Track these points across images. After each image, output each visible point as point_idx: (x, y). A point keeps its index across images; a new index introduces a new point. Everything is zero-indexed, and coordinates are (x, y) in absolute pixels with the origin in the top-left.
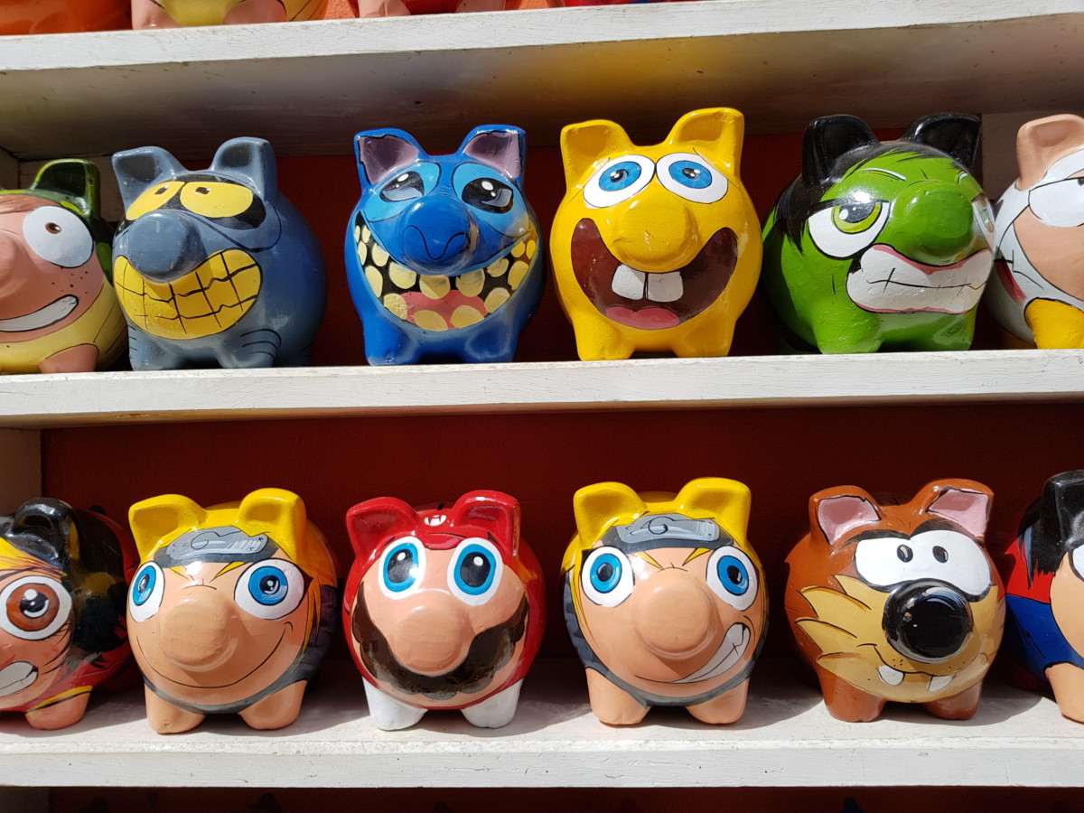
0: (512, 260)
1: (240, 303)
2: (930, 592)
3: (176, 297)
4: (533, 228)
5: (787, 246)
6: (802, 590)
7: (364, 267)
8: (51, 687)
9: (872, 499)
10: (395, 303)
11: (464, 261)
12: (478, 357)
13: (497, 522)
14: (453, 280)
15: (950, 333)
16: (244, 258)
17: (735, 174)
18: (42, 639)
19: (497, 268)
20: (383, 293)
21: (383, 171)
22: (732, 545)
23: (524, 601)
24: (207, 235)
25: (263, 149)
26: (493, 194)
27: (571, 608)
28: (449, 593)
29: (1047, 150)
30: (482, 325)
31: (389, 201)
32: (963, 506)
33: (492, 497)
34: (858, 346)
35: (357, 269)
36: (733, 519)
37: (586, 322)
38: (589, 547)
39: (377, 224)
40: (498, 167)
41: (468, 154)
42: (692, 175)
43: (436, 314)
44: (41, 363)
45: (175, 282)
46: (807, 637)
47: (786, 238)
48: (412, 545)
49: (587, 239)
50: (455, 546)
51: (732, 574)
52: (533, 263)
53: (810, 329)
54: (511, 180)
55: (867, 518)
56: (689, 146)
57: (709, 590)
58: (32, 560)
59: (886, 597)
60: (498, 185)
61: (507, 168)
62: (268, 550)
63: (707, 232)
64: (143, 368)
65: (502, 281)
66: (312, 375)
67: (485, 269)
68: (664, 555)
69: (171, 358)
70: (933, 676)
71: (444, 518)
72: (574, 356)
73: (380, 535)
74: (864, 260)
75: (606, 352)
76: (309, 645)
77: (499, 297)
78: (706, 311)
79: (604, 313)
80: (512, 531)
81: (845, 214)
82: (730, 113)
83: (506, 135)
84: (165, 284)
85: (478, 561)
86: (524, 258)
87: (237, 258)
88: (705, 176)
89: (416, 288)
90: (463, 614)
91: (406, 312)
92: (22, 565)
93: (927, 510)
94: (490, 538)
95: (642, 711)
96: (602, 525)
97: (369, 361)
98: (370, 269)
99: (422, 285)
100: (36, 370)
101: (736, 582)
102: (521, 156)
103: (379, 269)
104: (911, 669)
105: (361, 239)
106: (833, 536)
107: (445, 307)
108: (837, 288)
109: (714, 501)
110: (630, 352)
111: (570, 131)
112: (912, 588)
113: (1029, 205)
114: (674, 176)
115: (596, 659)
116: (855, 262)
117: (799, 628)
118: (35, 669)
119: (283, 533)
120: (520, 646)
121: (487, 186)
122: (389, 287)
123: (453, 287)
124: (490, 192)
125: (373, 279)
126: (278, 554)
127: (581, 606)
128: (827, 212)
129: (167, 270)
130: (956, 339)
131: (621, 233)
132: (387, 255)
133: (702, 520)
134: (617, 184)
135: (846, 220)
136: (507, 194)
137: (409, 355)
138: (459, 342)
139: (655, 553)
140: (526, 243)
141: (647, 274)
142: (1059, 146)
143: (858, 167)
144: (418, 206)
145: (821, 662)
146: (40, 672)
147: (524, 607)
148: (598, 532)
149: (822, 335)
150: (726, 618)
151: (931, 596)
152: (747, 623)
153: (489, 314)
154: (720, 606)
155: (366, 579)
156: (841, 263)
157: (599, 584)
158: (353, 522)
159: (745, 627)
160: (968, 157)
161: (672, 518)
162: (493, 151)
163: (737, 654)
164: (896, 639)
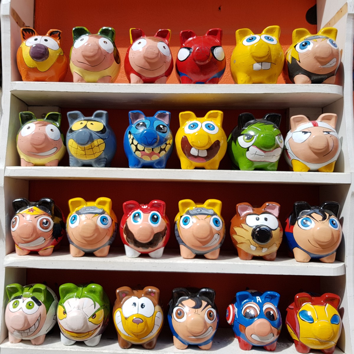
0: (166, 144)
1: (100, 152)
2: (262, 227)
3: (86, 150)
4: (172, 137)
5: (233, 143)
6: (234, 228)
7: (131, 144)
8: (47, 244)
9: (251, 206)
10: (138, 154)
11: (155, 145)
12: (157, 167)
13: (160, 208)
14: (153, 149)
15: (271, 167)
16: (102, 141)
17: (221, 127)
18: (47, 232)
19: (163, 146)
20: (136, 151)
21: (135, 121)
22: (217, 215)
23: (166, 227)
24: (94, 135)
25: (106, 114)
26: (163, 129)
27: (177, 230)
28: (148, 223)
29: (298, 123)
30: (158, 159)
31: (137, 129)
32: (273, 208)
33: (159, 201)
34: (249, 169)
35: (129, 145)
36: (217, 209)
37: (184, 160)
38: (182, 215)
39: (134, 134)
40: (163, 121)
41: (156, 118)
42: (210, 127)
43: (148, 157)
44: (46, 164)
45: (86, 146)
46: (234, 239)
47: (233, 141)
48: (139, 212)
49: (185, 141)
50: (150, 213)
51: (216, 222)
52: (171, 145)
53: (238, 164)
54: (167, 125)
55: (250, 211)
56: (210, 119)
57: (211, 225)
58: (44, 213)
59: (252, 229)
60: (164, 126)
61: (166, 121)
62: (103, 212)
63: (213, 141)
64: (74, 166)
65: (164, 149)
66: (117, 170)
67: (160, 147)
68: (200, 217)
69: (80, 164)
70: (263, 248)
71: (147, 206)
72: (180, 168)
73: (131, 209)
74: (250, 149)
75: (188, 167)
76: (112, 236)
77: (163, 153)
78: (212, 159)
79: (188, 158)
80: (164, 210)
81: (246, 138)
82: (220, 112)
83: (166, 114)
84: (83, 147)
85: (155, 217)
86: (169, 144)
87: (100, 141)
88: (213, 127)
89: (144, 150)
90: (152, 228)
91: (141, 156)
92: (42, 213)
93: (264, 209)
94: (158, 211)
95: (194, 255)
96: (185, 210)
97: (130, 167)
98: (132, 145)
99: (145, 150)
100: (44, 165)
101: (217, 224)
102: (169, 119)
103: (135, 145)
104: (258, 246)
105: (130, 137)
106: (241, 215)
107: (150, 155)
108: (244, 155)
109: (213, 205)
110: (194, 168)
111: (182, 114)
112: (258, 227)
113: (292, 137)
114: (206, 127)
115: (183, 242)
116: (248, 149)
117: (233, 237)
118: (45, 239)
119: (107, 208)
120: (165, 237)
121: (161, 126)
122: (137, 150)
123: (153, 150)
124: (162, 128)
125: (133, 148)
126: (106, 213)
127: (180, 229)
128: (242, 137)
129: (84, 143)
130: (273, 168)
131: (193, 140)
132: (137, 142)
133: (210, 209)
134: (192, 128)
135: (246, 139)
136: (166, 128)
137: (140, 166)
138: (153, 163)
139: (198, 216)
140: (170, 140)
141: (199, 150)
142: (300, 122)
143: (250, 126)
144: (145, 132)
145: (238, 246)
146: (46, 240)
147: (166, 229)
148: (184, 211)
149: (241, 166)
150: (214, 231)
151: (262, 228)
152: (219, 234)
153: (160, 157)
154: (213, 229)
155: (128, 220)
156: (245, 149)
157: (185, 223)
158: (125, 206)
159: (218, 234)
160: (278, 124)
161: (203, 209)
162: (162, 117)
163: (216, 241)
164: (254, 239)
